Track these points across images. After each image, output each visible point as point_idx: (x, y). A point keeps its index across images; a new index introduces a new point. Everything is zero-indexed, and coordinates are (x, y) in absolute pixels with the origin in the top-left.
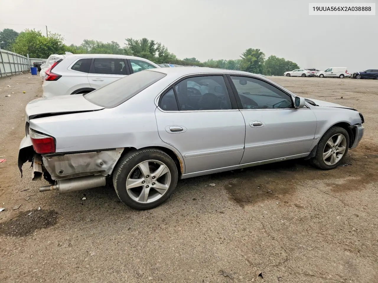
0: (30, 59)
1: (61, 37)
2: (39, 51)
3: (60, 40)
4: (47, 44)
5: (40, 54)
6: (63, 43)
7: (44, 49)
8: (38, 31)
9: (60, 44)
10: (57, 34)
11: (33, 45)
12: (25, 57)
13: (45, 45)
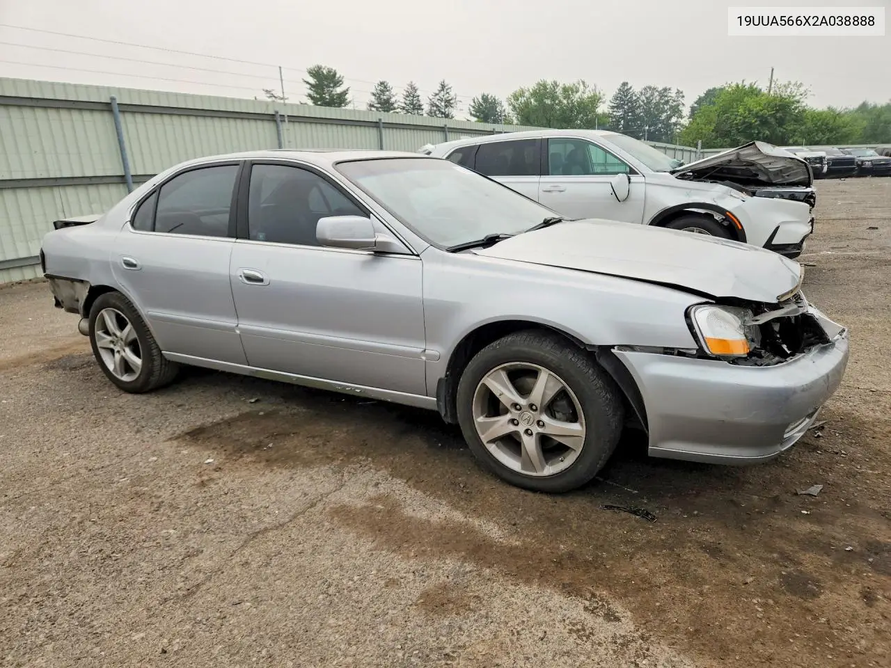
0: (702, 152)
1: (802, 90)
2: (738, 129)
3: (797, 98)
4: (761, 111)
5: (738, 138)
6: (804, 104)
7: (750, 126)
8: (751, 84)
9: (796, 108)
10: (793, 82)
11: (728, 118)
12: (694, 149)
13: (757, 116)
